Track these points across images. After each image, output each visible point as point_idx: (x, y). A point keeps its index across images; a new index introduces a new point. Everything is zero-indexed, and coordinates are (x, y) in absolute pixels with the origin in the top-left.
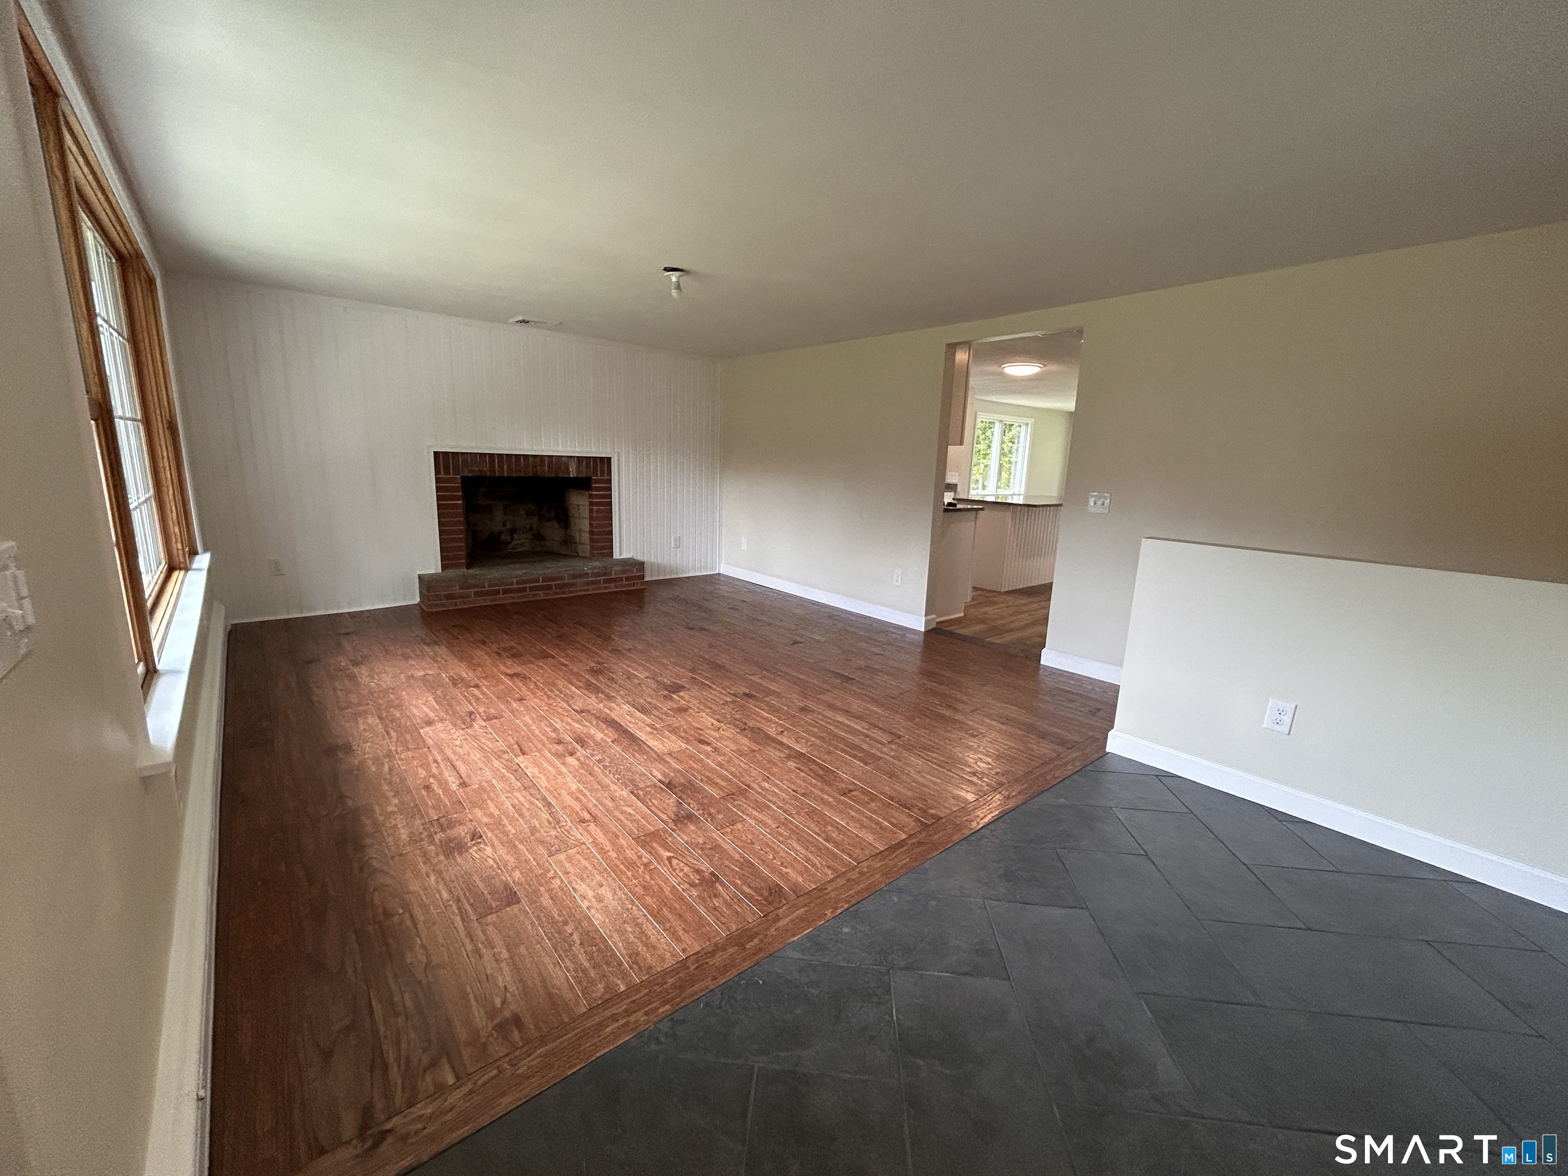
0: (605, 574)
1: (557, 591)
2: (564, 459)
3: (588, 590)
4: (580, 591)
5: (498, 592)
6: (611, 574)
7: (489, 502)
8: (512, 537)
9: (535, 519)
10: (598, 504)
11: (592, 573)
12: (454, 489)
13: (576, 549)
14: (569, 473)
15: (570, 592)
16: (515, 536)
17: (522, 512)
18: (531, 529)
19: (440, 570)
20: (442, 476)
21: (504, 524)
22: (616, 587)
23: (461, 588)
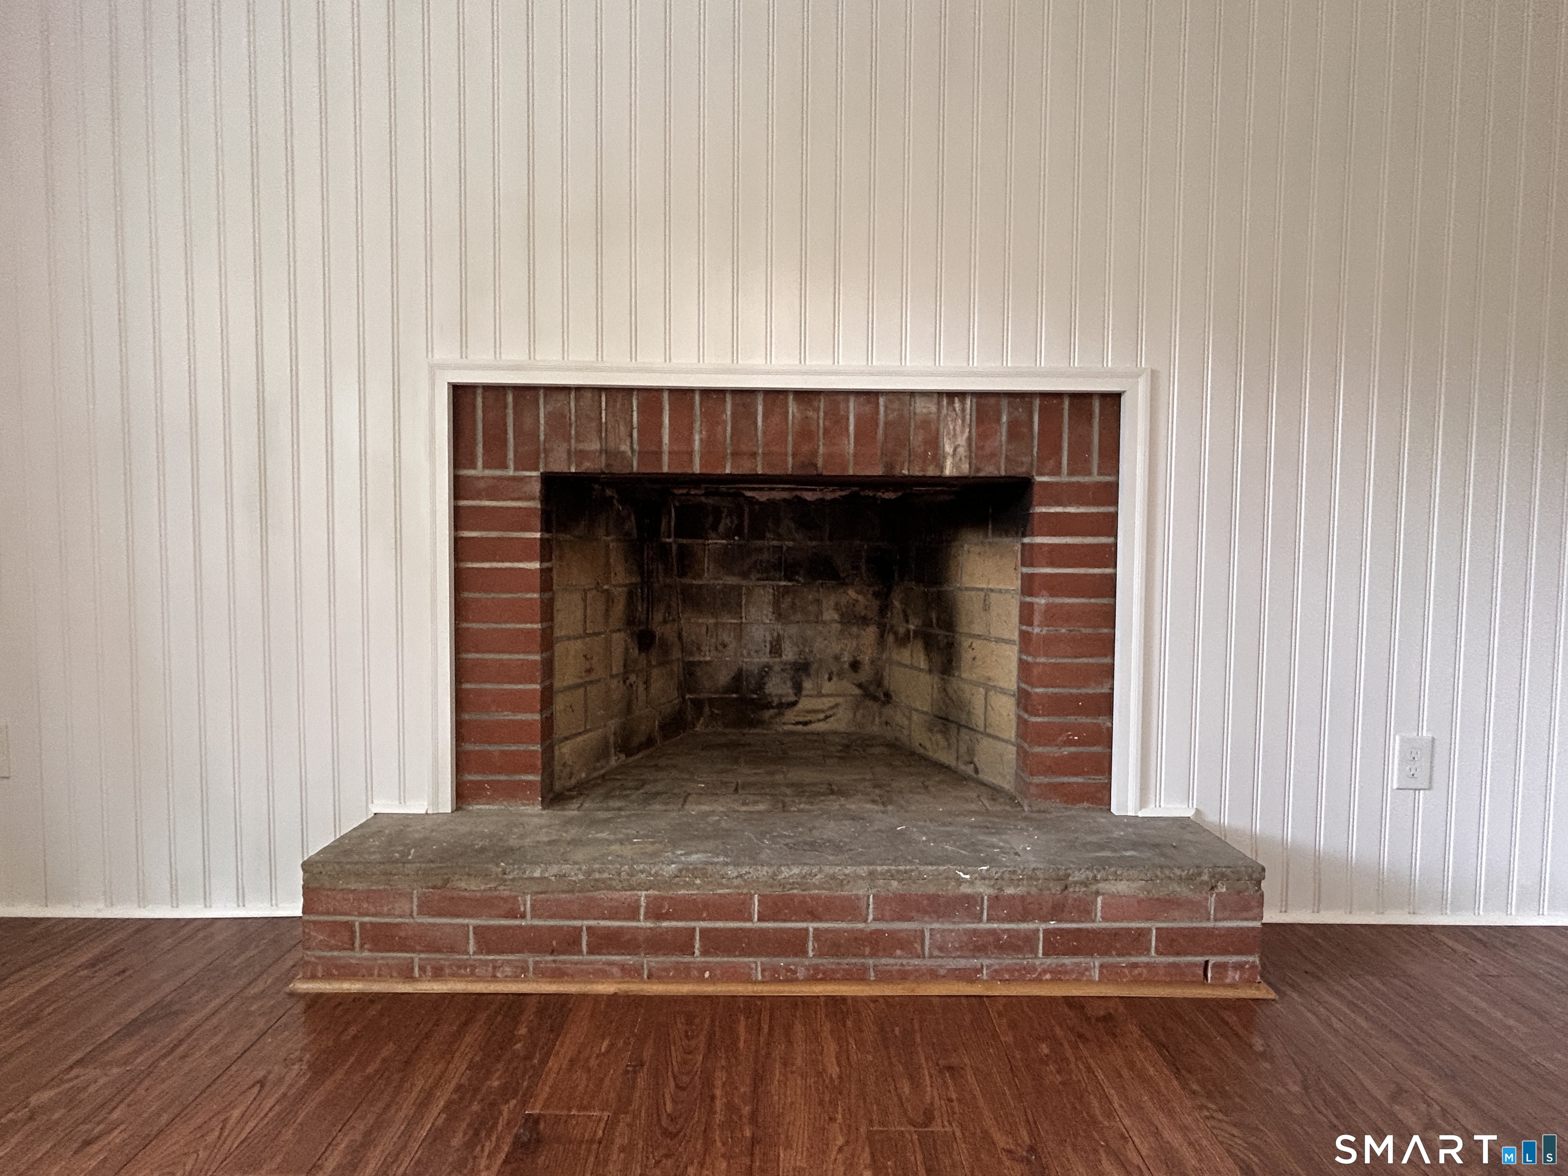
0: (1057, 911)
1: (827, 962)
2: (922, 407)
3: (969, 976)
4: (933, 975)
5: (570, 942)
6: (1086, 912)
7: (731, 580)
8: (798, 688)
9: (871, 632)
10: (1054, 586)
11: (995, 900)
12: (518, 520)
13: (971, 752)
14: (939, 462)
15: (885, 977)
16: (807, 685)
17: (830, 615)
18: (855, 665)
19: (446, 805)
20: (479, 471)
21: (776, 649)
22: (1110, 974)
23: (426, 908)
